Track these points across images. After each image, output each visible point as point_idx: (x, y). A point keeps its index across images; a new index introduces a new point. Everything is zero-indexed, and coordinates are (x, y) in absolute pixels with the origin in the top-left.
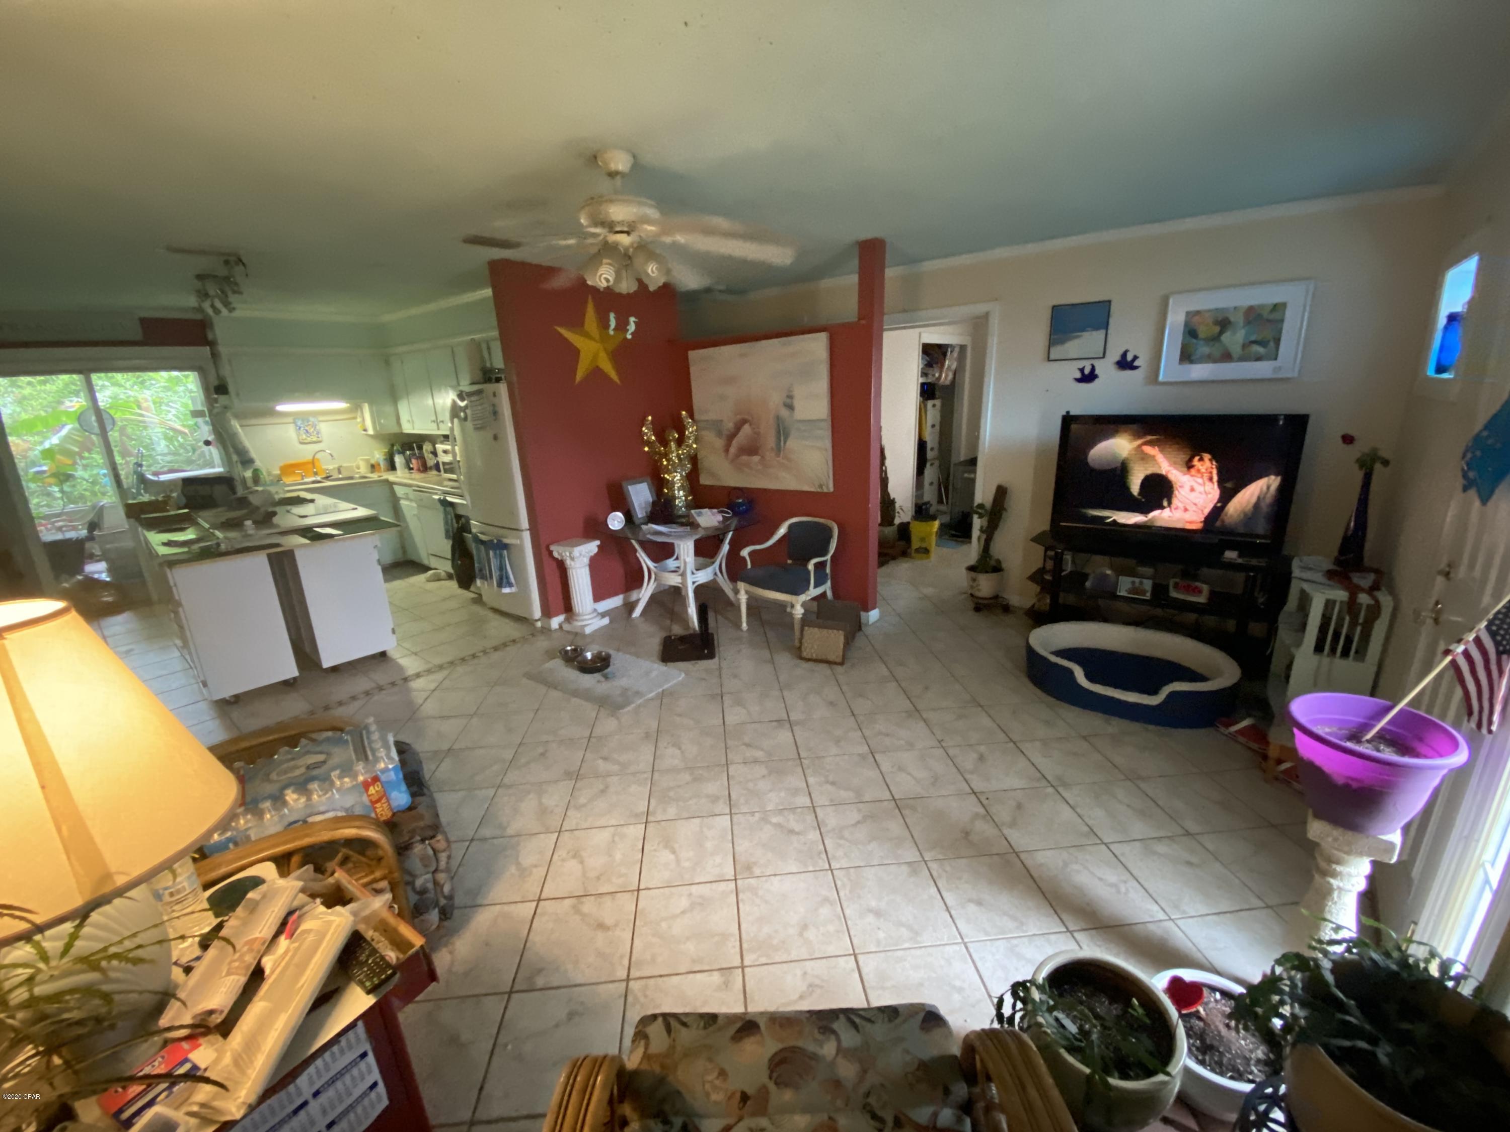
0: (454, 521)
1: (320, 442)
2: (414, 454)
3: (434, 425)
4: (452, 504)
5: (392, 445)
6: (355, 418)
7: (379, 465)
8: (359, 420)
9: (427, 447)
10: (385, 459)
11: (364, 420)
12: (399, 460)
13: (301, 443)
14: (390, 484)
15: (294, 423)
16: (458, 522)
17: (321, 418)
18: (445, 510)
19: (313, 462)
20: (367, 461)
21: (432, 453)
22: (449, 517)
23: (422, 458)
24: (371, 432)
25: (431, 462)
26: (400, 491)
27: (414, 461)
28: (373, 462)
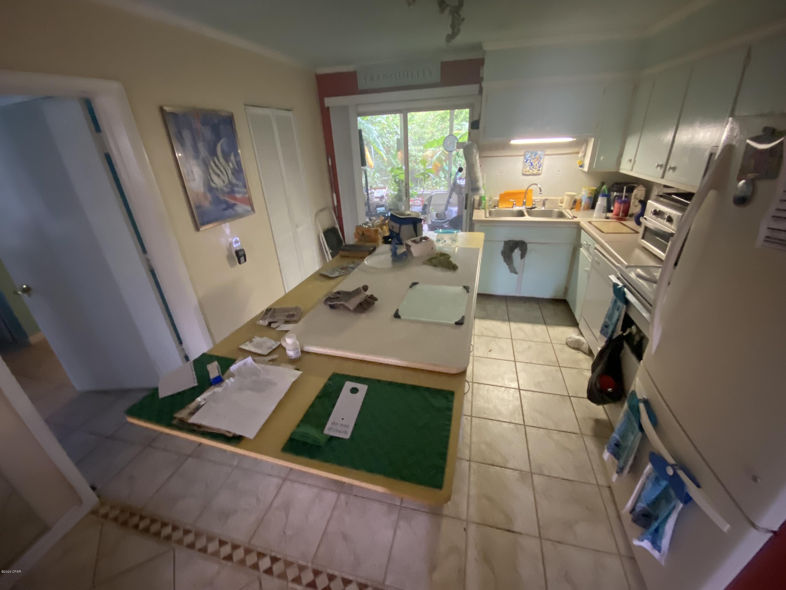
0: (620, 324)
1: (539, 174)
2: (620, 197)
3: (660, 171)
4: (627, 302)
5: (603, 184)
6: (578, 153)
7: (581, 203)
8: (580, 155)
9: (639, 192)
10: (589, 198)
11: (584, 156)
12: (601, 202)
13: (524, 175)
14: (578, 228)
15: (524, 155)
16: (624, 329)
17: (548, 152)
18: (615, 302)
19: (526, 193)
20: (572, 196)
21: (641, 202)
22: (617, 314)
23: (627, 204)
24: (586, 169)
25: (635, 209)
26: (584, 239)
27: (616, 205)
28: (578, 198)
